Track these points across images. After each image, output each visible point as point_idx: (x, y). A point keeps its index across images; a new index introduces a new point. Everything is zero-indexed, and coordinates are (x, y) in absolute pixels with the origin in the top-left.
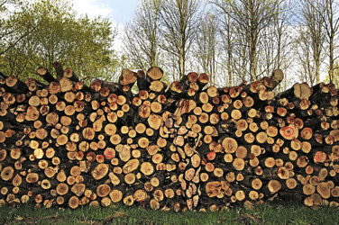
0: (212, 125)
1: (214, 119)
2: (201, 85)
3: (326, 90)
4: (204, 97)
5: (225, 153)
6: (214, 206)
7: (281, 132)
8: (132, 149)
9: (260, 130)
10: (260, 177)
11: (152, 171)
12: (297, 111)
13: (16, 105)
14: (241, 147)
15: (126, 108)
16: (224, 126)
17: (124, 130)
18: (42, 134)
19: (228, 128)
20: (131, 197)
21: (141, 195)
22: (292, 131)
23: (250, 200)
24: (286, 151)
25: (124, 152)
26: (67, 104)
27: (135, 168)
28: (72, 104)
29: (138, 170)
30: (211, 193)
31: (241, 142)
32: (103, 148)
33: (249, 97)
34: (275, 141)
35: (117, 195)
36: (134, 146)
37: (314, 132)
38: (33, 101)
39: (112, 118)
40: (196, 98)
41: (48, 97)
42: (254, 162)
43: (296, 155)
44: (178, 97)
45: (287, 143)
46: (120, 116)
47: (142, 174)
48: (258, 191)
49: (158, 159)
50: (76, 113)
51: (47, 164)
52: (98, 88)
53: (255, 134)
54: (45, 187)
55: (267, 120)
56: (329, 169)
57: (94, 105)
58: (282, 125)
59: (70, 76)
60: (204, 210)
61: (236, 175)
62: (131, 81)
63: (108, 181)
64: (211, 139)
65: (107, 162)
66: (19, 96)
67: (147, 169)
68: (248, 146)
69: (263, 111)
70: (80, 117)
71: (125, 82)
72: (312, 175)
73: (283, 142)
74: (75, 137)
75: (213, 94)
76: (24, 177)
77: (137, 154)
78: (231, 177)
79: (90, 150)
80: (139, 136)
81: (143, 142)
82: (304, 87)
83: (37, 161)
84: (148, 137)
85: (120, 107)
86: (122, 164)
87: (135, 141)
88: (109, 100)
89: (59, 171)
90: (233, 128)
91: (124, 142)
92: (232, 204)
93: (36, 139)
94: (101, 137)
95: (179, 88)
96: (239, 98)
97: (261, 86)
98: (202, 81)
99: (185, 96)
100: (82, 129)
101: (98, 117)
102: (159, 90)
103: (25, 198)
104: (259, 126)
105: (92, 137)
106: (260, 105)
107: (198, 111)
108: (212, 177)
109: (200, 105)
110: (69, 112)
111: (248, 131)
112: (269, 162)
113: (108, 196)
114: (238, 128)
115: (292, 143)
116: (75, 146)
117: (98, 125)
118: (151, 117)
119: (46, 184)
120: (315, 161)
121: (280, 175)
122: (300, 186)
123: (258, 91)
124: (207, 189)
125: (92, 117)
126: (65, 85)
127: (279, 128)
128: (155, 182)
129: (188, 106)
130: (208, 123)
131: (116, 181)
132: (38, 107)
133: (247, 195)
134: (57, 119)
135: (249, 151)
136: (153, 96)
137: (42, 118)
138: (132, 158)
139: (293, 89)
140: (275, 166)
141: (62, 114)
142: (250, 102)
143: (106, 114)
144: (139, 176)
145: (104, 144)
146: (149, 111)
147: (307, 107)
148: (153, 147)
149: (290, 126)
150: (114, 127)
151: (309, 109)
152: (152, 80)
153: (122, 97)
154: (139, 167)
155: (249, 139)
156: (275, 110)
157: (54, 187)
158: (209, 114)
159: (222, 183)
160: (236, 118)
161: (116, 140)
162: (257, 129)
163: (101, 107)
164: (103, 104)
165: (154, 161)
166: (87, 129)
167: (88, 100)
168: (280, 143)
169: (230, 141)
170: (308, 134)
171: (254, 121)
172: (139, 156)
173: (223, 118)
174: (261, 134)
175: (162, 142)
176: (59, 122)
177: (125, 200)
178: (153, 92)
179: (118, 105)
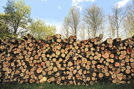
1: (79, 51)
3: (118, 40)
4: (75, 44)
6: (79, 83)
7: (103, 56)
8: (50, 62)
9: (95, 55)
10: (95, 72)
11: (57, 70)
12: (108, 48)
13: (14, 48)
14: (89, 61)
15: (49, 48)
16: (82, 54)
18: (21, 57)
19: (84, 54)
21: (53, 79)
22: (106, 55)
23: (92, 81)
24: (105, 62)
25: (48, 63)
26: (30, 47)
27: (51, 69)
30: (78, 78)
31: (88, 59)
32: (41, 62)
33: (91, 44)
34: (101, 59)
35: (45, 79)
37: (114, 55)
38: (20, 47)
39: (44, 52)
40: (72, 44)
41: (24, 45)
42: (93, 67)
43: (108, 64)
44: (66, 44)
45: (105, 60)
46: (47, 51)
48: (95, 77)
49: (59, 66)
51: (22, 68)
52: (40, 42)
53: (93, 56)
54: (21, 76)
55: (97, 51)
56: (121, 69)
57: (39, 47)
59: (31, 38)
61: (87, 71)
62: (51, 39)
63: (42, 74)
65: (42, 67)
66: (15, 45)
68: (91, 61)
69: (96, 48)
72: (115, 71)
75: (78, 43)
76: (15, 72)
77: (52, 64)
78: (85, 72)
79: (37, 63)
80: (53, 58)
81: (54, 60)
82: (110, 40)
83: (19, 67)
84: (56, 58)
85: (47, 48)
86: (47, 67)
88: (43, 45)
89: (26, 70)
91: (48, 60)
93: (19, 59)
94: (40, 58)
95: (67, 41)
96: (88, 44)
98: (74, 38)
101: (40, 51)
103: (15, 80)
104: (95, 53)
105: (38, 58)
106: (95, 46)
109: (74, 47)
110: (30, 50)
111: (91, 55)
112: (99, 67)
114: (87, 54)
115: (107, 59)
116: (32, 61)
117: (39, 54)
118: (57, 51)
119: (22, 75)
120: (116, 66)
121: (103, 71)
122: (110, 75)
123: (94, 41)
125: (38, 51)
126: (29, 41)
127: (102, 54)
128: (58, 74)
129: (70, 47)
132: (21, 49)
133: (91, 79)
134: (27, 52)
135: (91, 62)
136: (57, 44)
137: (22, 52)
138: (50, 65)
139: (106, 40)
140: (101, 68)
141: (28, 51)
142: (91, 45)
143: (42, 50)
144: (53, 72)
146: (56, 49)
147: (112, 46)
148: (57, 61)
149: (106, 53)
150: (45, 55)
151: (112, 47)
152: (57, 38)
153: (47, 44)
154: (53, 69)
155: (91, 58)
156: (100, 48)
157: (24, 76)
160: (86, 51)
161: (45, 59)
162: (94, 55)
163: (41, 48)
164: (41, 47)
165: (58, 66)
166: (36, 56)
167: (37, 46)
168: (102, 59)
169: (84, 59)
170: (112, 56)
171: (93, 52)
172: (53, 65)
173: (82, 51)
174: (96, 56)
175: (61, 60)
176: (27, 53)
177: (48, 81)
178: (58, 42)
179: (46, 47)
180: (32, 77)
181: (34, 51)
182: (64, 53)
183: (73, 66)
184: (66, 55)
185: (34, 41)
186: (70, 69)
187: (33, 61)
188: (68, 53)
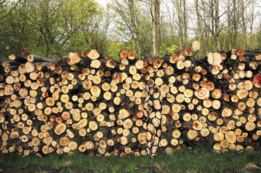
0: (140, 90)
1: (142, 86)
3: (234, 57)
4: (133, 70)
7: (196, 94)
9: (179, 93)
10: (179, 129)
11: (96, 128)
12: (210, 77)
15: (74, 82)
18: (17, 104)
20: (83, 146)
21: (89, 145)
22: (204, 93)
24: (199, 108)
25: (76, 113)
26: (33, 81)
27: (85, 125)
28: (36, 81)
29: (87, 127)
30: (142, 141)
32: (61, 111)
33: (170, 67)
34: (192, 100)
35: (73, 145)
37: (223, 92)
38: (9, 80)
39: (65, 90)
40: (127, 71)
42: (176, 117)
43: (208, 111)
44: (112, 71)
45: (201, 103)
46: (70, 88)
47: (90, 129)
48: (178, 139)
49: (101, 118)
50: (40, 88)
51: (23, 125)
52: (53, 68)
53: (175, 96)
54: (23, 141)
55: (184, 85)
56: (236, 121)
57: (52, 81)
58: (197, 87)
62: (76, 61)
63: (66, 135)
64: (140, 101)
65: (64, 122)
67: (93, 126)
68: (170, 105)
71: (72, 62)
72: (221, 126)
73: (197, 101)
74: (40, 105)
75: (141, 67)
76: (9, 135)
79: (52, 114)
80: (86, 102)
81: (89, 106)
83: (16, 123)
84: (92, 102)
85: (70, 82)
87: (84, 105)
88: (62, 76)
89: (32, 129)
93: (14, 108)
94: (59, 104)
95: (113, 64)
96: (161, 68)
97: (181, 57)
98: (130, 58)
99: (117, 70)
100: (44, 99)
101: (56, 90)
102: (97, 67)
103: (12, 149)
104: (178, 89)
105: (53, 104)
107: (129, 81)
109: (130, 76)
110: (35, 86)
112: (187, 117)
115: (204, 102)
116: (41, 112)
117: (56, 96)
118: (93, 88)
119: (25, 139)
120: (223, 115)
121: (194, 127)
122: (211, 135)
123: (177, 62)
124: (139, 139)
125: (52, 89)
126: (29, 68)
127: (194, 90)
128: (100, 135)
129: (121, 77)
130: (138, 89)
131: (71, 135)
132: (13, 85)
133: (169, 142)
134: (27, 92)
135: (171, 109)
136: (93, 72)
137: (16, 93)
138: (82, 118)
140: (191, 120)
141: (29, 89)
142: (170, 70)
143: (61, 87)
144: (88, 130)
145: (62, 109)
146: (91, 83)
148: (96, 110)
149: (203, 88)
150: (67, 97)
151: (220, 73)
152: (91, 60)
153: (70, 74)
154: (88, 125)
155: (171, 100)
156: (191, 77)
157: (30, 141)
158: (139, 82)
160: (159, 85)
161: (69, 105)
162: (176, 92)
163: (56, 82)
164: (58, 79)
165: (98, 120)
166: (48, 98)
167: (47, 77)
168: (195, 102)
170: (218, 94)
171: (174, 86)
172: (86, 116)
174: (180, 95)
175: (103, 106)
176: (29, 94)
177: (80, 148)
178: (93, 68)
179: (68, 80)
180: (46, 143)
181: (44, 90)
182: (110, 91)
183: (131, 117)
184: (114, 95)
185: (40, 68)
186: (124, 124)
187: (43, 110)
188: (118, 91)
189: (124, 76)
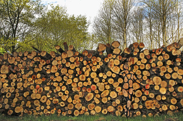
0: (146, 70)
1: (148, 67)
2: (140, 49)
4: (142, 55)
5: (155, 85)
6: (150, 114)
8: (105, 85)
9: (174, 72)
10: (175, 97)
11: (116, 96)
13: (46, 65)
14: (164, 82)
15: (101, 64)
16: (154, 70)
17: (101, 75)
18: (59, 79)
19: (156, 71)
20: (106, 110)
21: (111, 109)
23: (171, 110)
25: (101, 85)
26: (71, 63)
27: (107, 94)
28: (73, 63)
29: (109, 96)
30: (148, 106)
31: (163, 78)
32: (90, 85)
33: (166, 54)
35: (98, 109)
36: (106, 83)
38: (54, 63)
39: (94, 69)
40: (138, 56)
41: (61, 60)
42: (171, 89)
44: (128, 56)
46: (98, 68)
47: (111, 97)
48: (175, 105)
49: (119, 89)
50: (76, 68)
51: (62, 94)
52: (86, 54)
53: (171, 74)
54: (61, 106)
55: (177, 66)
57: (85, 63)
59: (72, 49)
60: (145, 116)
61: (162, 97)
62: (103, 49)
63: (93, 102)
64: (146, 78)
65: (93, 92)
66: (47, 61)
67: (113, 95)
68: (167, 80)
69: (174, 61)
70: (78, 69)
71: (100, 50)
74: (76, 80)
75: (147, 53)
76: (51, 101)
77: (108, 87)
78: (159, 98)
79: (83, 86)
80: (108, 78)
83: (57, 93)
84: (113, 78)
85: (98, 63)
86: (100, 93)
87: (106, 80)
88: (92, 60)
89: (68, 97)
90: (158, 71)
91: (101, 81)
92: (160, 113)
93: (56, 82)
94: (89, 79)
95: (129, 51)
96: (161, 55)
97: (173, 48)
98: (141, 47)
99: (132, 55)
100: (79, 76)
101: (87, 69)
102: (118, 53)
103: (53, 111)
104: (173, 69)
105: (84, 80)
106: (173, 58)
107: (139, 63)
108: (149, 98)
109: (140, 60)
110: (72, 67)
111: (167, 72)
112: (180, 89)
113: (94, 109)
114: (161, 71)
116: (76, 84)
117: (87, 73)
118: (114, 67)
119: (62, 104)
123: (172, 50)
124: (146, 105)
125: (84, 69)
126: (70, 54)
128: (118, 102)
129: (133, 60)
130: (145, 69)
131: (97, 102)
132: (57, 66)
133: (168, 107)
134: (66, 71)
135: (168, 83)
136: (115, 57)
137: (59, 71)
138: (105, 89)
141: (69, 68)
142: (167, 57)
143: (91, 67)
144: (109, 98)
145: (91, 83)
146: (113, 64)
148: (116, 83)
150: (95, 74)
152: (114, 48)
153: (98, 58)
154: (109, 94)
155: (168, 77)
156: (182, 60)
157: (66, 106)
158: (145, 64)
159: (154, 101)
160: (160, 66)
161: (96, 80)
162: (172, 71)
163: (88, 64)
164: (89, 62)
165: (117, 90)
167: (81, 60)
169: (157, 79)
171: (170, 67)
173: (152, 66)
174: (174, 74)
175: (120, 81)
176: (68, 73)
177: (103, 112)
178: (115, 54)
180: (77, 108)
183: (140, 89)
185: (77, 54)
186: (136, 94)
188: (131, 70)
189: (136, 59)
